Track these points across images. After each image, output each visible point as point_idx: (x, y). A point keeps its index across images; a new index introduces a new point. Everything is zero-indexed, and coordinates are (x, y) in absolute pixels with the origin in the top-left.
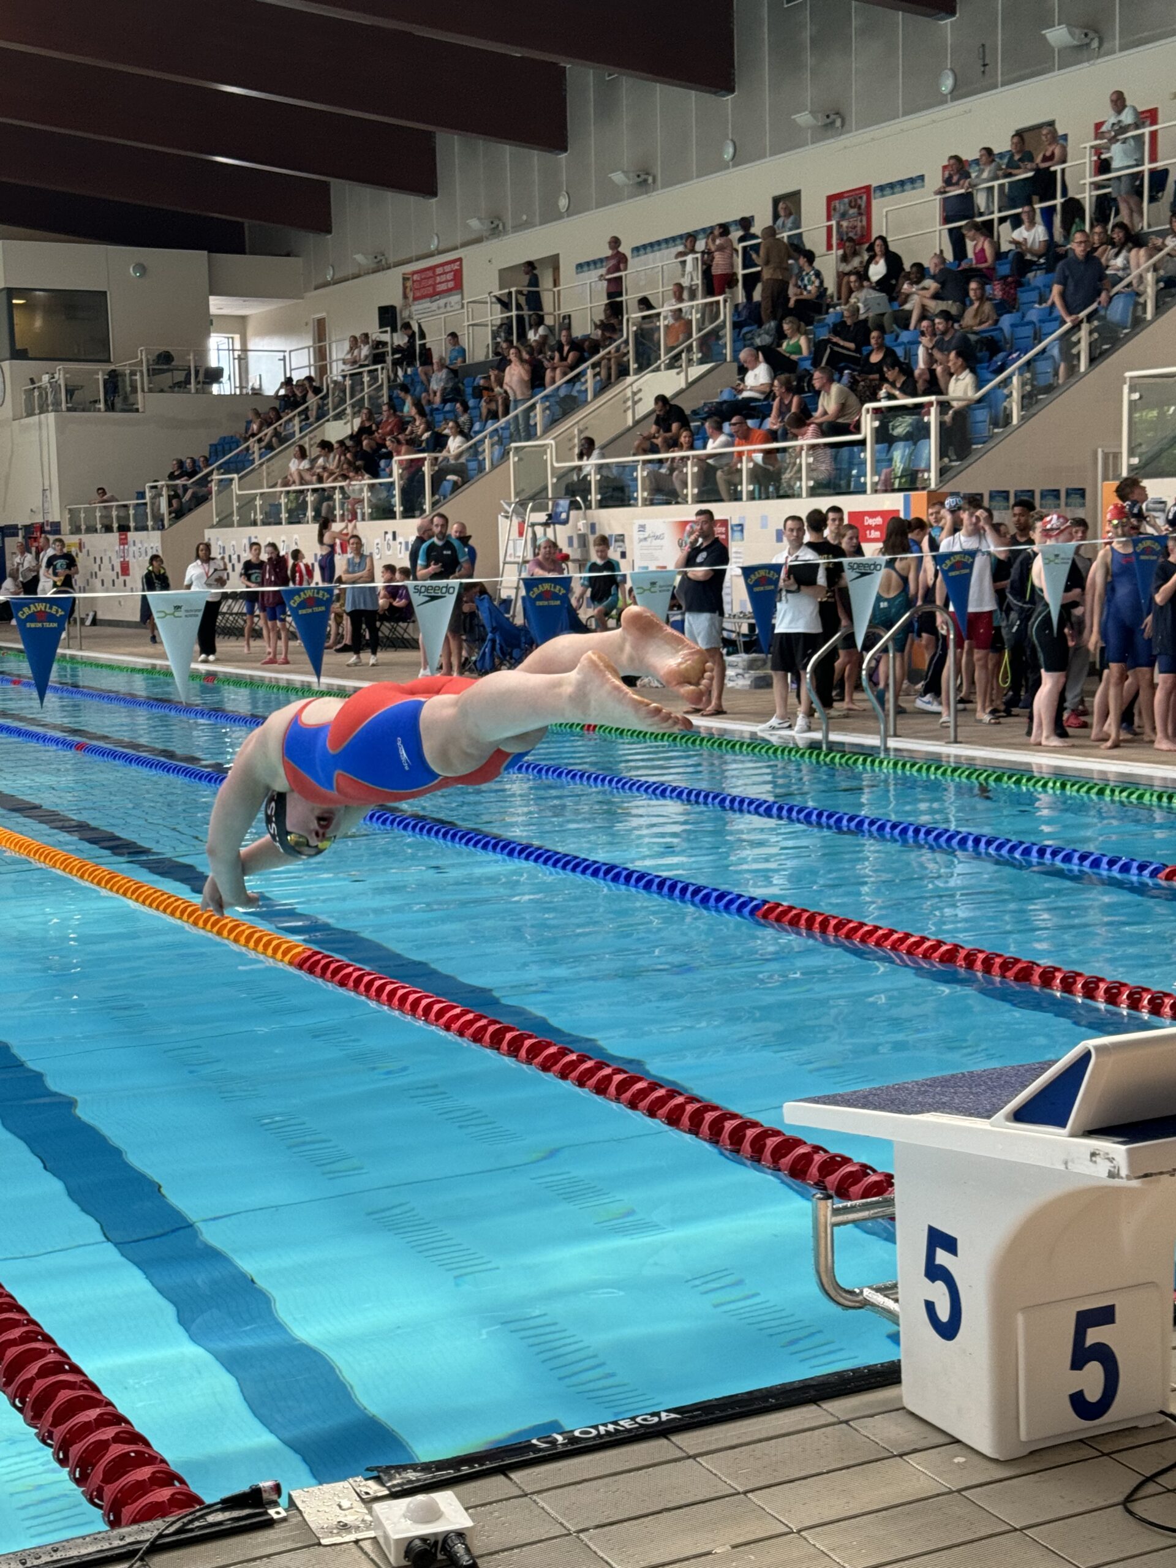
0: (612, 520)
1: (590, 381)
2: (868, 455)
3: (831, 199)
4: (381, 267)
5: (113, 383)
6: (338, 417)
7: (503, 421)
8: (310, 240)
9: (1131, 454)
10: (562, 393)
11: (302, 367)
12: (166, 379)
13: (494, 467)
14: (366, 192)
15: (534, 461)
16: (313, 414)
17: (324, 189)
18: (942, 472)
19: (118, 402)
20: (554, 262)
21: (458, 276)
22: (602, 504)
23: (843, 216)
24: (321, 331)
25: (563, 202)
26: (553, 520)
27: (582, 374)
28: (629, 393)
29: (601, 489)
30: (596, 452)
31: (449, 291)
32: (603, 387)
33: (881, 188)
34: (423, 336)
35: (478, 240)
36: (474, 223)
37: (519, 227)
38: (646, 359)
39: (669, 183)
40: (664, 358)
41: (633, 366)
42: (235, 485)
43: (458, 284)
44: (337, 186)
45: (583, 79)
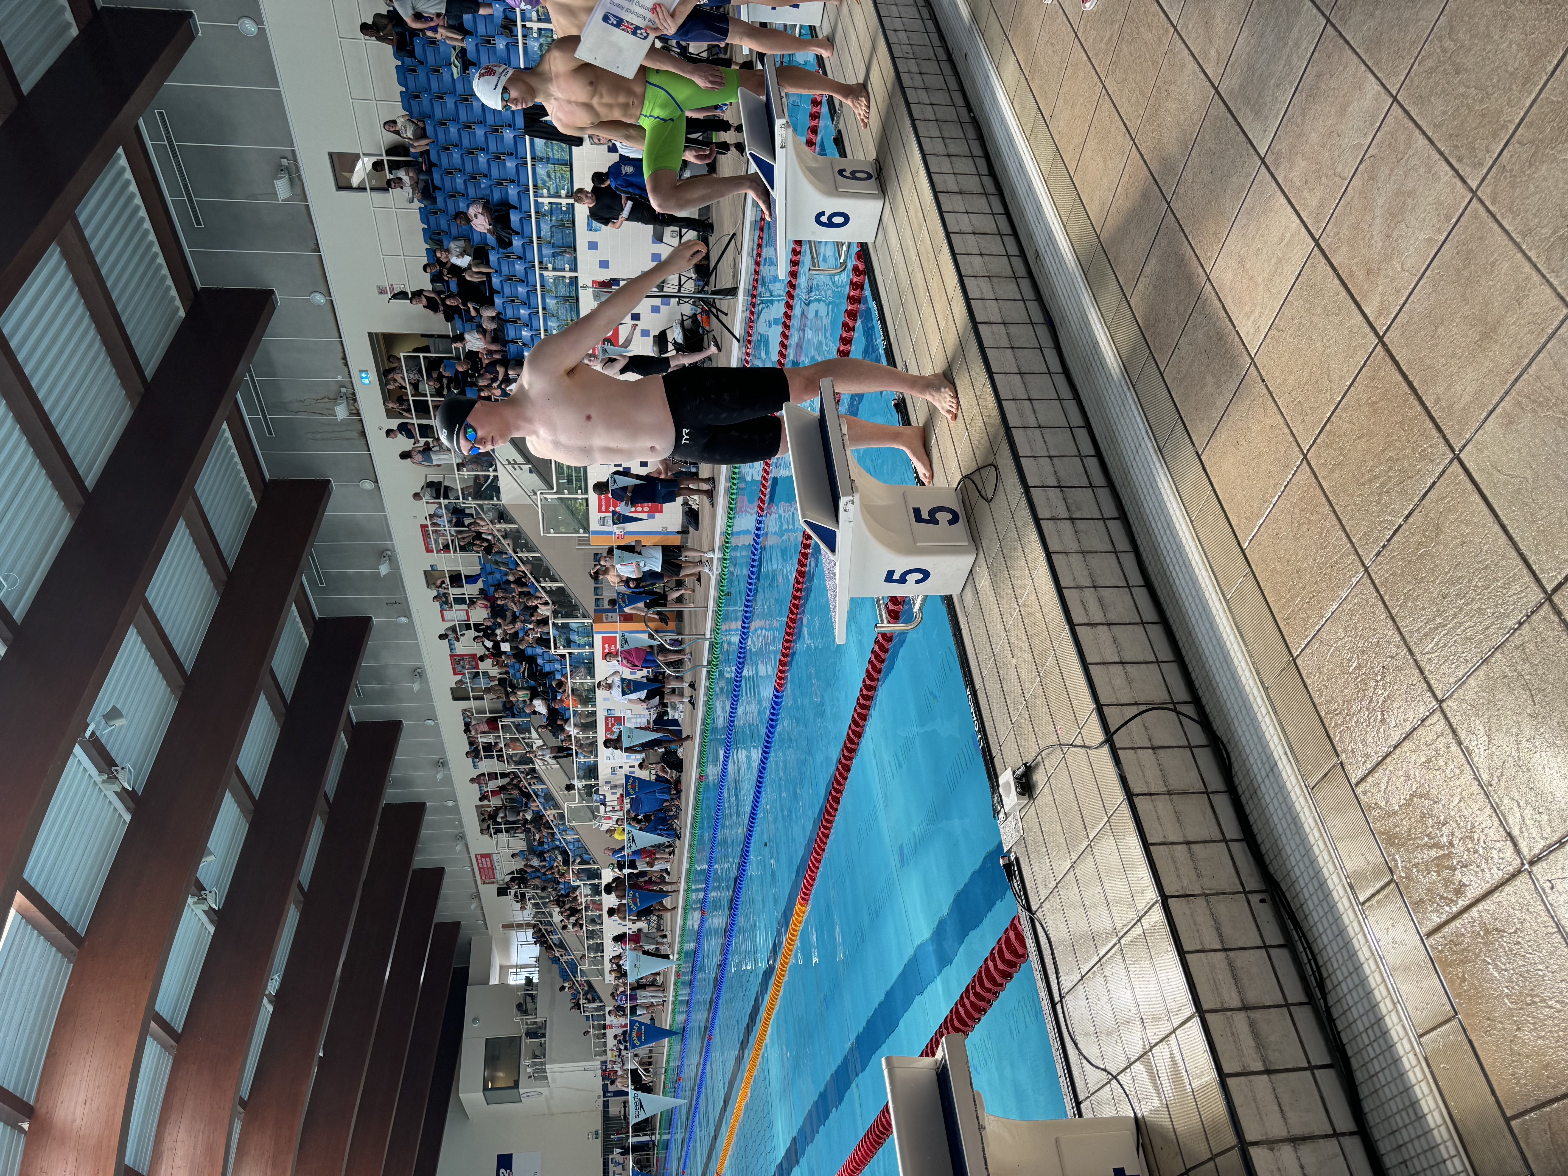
0: (604, 772)
1: (537, 787)
2: (576, 651)
3: (455, 673)
4: (478, 896)
5: (531, 1034)
6: (551, 916)
8: (463, 932)
9: (578, 532)
11: (526, 936)
12: (530, 1006)
13: (578, 834)
14: (441, 904)
18: (584, 617)
19: (540, 1032)
20: (480, 809)
21: (484, 856)
22: (596, 778)
23: (463, 667)
24: (508, 926)
25: (450, 804)
26: (603, 803)
29: (590, 778)
31: (491, 861)
32: (540, 780)
33: (451, 650)
34: (512, 873)
35: (467, 846)
36: (458, 848)
37: (461, 825)
39: (444, 752)
40: (527, 751)
41: (531, 766)
42: (584, 968)
43: (487, 856)
44: (436, 920)
45: (392, 795)
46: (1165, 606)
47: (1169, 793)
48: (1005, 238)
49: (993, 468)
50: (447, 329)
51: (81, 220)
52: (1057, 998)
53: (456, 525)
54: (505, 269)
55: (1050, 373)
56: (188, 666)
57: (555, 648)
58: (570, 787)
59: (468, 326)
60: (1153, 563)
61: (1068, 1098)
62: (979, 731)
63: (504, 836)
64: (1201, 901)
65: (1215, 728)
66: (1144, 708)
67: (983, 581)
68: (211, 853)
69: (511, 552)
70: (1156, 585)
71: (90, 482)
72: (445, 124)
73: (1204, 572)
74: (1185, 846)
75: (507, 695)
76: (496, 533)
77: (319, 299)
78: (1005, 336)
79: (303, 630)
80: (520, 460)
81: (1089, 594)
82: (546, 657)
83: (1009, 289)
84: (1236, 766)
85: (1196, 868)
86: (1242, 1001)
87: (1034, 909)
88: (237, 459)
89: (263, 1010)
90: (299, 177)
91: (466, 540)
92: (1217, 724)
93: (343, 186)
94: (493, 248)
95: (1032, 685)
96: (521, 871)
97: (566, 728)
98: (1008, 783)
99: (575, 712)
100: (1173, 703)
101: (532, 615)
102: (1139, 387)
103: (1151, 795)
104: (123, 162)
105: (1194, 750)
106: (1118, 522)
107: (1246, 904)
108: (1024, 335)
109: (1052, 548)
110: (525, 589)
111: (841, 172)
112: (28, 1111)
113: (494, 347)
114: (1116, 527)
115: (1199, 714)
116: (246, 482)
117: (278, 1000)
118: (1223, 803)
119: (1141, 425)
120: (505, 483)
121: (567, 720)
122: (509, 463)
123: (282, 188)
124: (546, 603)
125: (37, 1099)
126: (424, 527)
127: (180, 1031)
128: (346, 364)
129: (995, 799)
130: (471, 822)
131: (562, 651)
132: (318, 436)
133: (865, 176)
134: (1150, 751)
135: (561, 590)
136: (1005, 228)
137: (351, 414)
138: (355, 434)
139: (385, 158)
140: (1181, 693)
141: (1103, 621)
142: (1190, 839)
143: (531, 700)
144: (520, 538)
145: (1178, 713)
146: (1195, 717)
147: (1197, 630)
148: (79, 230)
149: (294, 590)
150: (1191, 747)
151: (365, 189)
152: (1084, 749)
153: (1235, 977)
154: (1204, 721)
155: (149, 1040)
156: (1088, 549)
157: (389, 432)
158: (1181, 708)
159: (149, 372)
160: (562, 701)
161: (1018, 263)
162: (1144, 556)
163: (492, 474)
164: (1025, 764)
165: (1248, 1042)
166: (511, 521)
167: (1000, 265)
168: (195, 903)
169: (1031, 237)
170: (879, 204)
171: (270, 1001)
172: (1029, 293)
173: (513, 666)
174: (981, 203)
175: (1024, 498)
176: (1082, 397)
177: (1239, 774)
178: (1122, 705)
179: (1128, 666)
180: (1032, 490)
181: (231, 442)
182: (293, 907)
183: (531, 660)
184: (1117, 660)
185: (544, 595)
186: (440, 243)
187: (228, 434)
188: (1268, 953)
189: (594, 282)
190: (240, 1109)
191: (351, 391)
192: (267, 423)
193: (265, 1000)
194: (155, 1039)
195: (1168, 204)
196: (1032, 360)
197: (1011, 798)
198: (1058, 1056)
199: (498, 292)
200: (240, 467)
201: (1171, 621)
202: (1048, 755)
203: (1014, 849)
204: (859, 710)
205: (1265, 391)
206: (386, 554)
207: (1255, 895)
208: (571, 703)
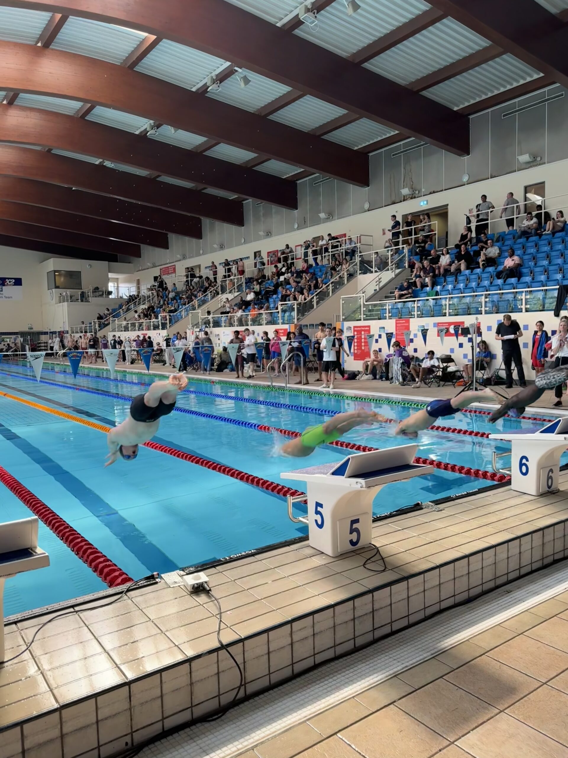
1: (209, 296)
2: (280, 315)
3: (268, 253)
4: (154, 266)
5: (83, 295)
7: (187, 306)
8: (135, 259)
9: (343, 316)
10: (202, 299)
11: (134, 292)
12: (97, 294)
13: (185, 317)
14: (150, 248)
15: (196, 316)
16: (137, 303)
17: (139, 247)
18: (298, 319)
19: (84, 299)
20: (199, 266)
21: (174, 269)
23: (272, 257)
24: (138, 282)
25: (201, 252)
27: (207, 294)
28: (219, 299)
30: (212, 314)
31: (172, 273)
32: (213, 297)
34: (166, 284)
35: (180, 260)
36: (178, 256)
37: (190, 257)
38: (223, 290)
39: (228, 248)
40: (228, 291)
41: (220, 292)
43: (174, 271)
44: (142, 246)
45: (206, 222)
46: (303, 677)
47: (191, 684)
48: (518, 571)
49: (383, 568)
50: (451, 245)
51: (504, 56)
52: (77, 608)
53: (346, 252)
54: (484, 275)
55: (440, 602)
56: (271, 117)
57: (282, 305)
58: (209, 313)
59: (453, 256)
60: (329, 669)
61: (19, 616)
62: (231, 558)
63: (185, 279)
64: (127, 706)
65: (230, 711)
66: (242, 667)
67: (317, 561)
68: (175, 131)
69: (332, 280)
70: (315, 671)
71: (366, 65)
72: (563, 242)
73: (323, 705)
74: (160, 694)
75: (257, 280)
76: (342, 273)
77: (465, 179)
78: (461, 574)
79: (291, 175)
80: (382, 284)
81: (310, 632)
82: (277, 300)
83: (488, 575)
84: (207, 725)
85: (147, 702)
86: (66, 734)
87: (128, 594)
88: (379, 139)
89: (96, 159)
90: (531, 167)
91: (338, 257)
92: (232, 712)
93: (527, 189)
94: (496, 269)
95: (257, 593)
96: (166, 289)
97: (240, 311)
98: (199, 578)
99: (248, 315)
100: (245, 684)
101: (298, 292)
102: (433, 661)
103: (190, 673)
104: (536, 76)
105: (217, 698)
106: (353, 647)
107: (125, 733)
108: (462, 585)
109: (337, 608)
110: (312, 288)
111: (551, 470)
112: (47, 45)
113: (442, 270)
114: (349, 646)
115: (239, 700)
116: (367, 143)
117: (101, 166)
118: (186, 717)
119: (411, 662)
120: (369, 277)
121: (244, 311)
122: (380, 279)
123: (525, 158)
124: (305, 299)
125: (52, 49)
126: (345, 235)
127: (86, 118)
128: (431, 193)
129: (191, 569)
130: (191, 262)
131: (280, 308)
132: (392, 180)
133: (550, 484)
134: (216, 672)
135: (312, 307)
136: (524, 571)
137: (404, 196)
138: (393, 199)
139: (543, 211)
140: (251, 688)
141: (294, 640)
142: (164, 698)
143: (254, 292)
144: (340, 285)
145: (239, 688)
146: (238, 697)
147: (289, 699)
148: (499, 55)
149: (312, 170)
150: (219, 695)
151: (526, 201)
152: (218, 629)
153: (81, 729)
154: (235, 703)
155: (81, 104)
156: (336, 630)
157: (394, 216)
158: (242, 688)
159: (424, 93)
160: (254, 308)
161: (504, 579)
162: (332, 664)
163: (373, 270)
164: (210, 590)
165: (42, 738)
166: (348, 280)
167: (502, 569)
168: (150, 124)
169: (519, 588)
170: (534, 493)
171: (101, 162)
172: (486, 587)
173: (272, 282)
174: (537, 556)
175: (367, 589)
176: (427, 622)
177: (203, 727)
178: (244, 654)
179: (267, 656)
180: (371, 595)
181: (388, 135)
182: (148, 173)
183: (275, 292)
184: (271, 650)
185: (310, 298)
186: (498, 241)
187: (393, 133)
188: (96, 748)
189: (480, 323)
190: (47, 149)
191: (416, 196)
192: (399, 153)
193: (101, 160)
194: (82, 106)
195: (545, 683)
196: (447, 591)
197: (192, 580)
198: (44, 610)
199: (472, 272)
200: (375, 140)
201: (294, 681)
202: (215, 605)
203: (163, 581)
204: (246, 476)
205: (434, 752)
206: (330, 216)
207: (130, 739)
208: (253, 312)
